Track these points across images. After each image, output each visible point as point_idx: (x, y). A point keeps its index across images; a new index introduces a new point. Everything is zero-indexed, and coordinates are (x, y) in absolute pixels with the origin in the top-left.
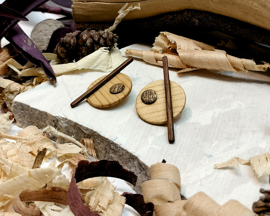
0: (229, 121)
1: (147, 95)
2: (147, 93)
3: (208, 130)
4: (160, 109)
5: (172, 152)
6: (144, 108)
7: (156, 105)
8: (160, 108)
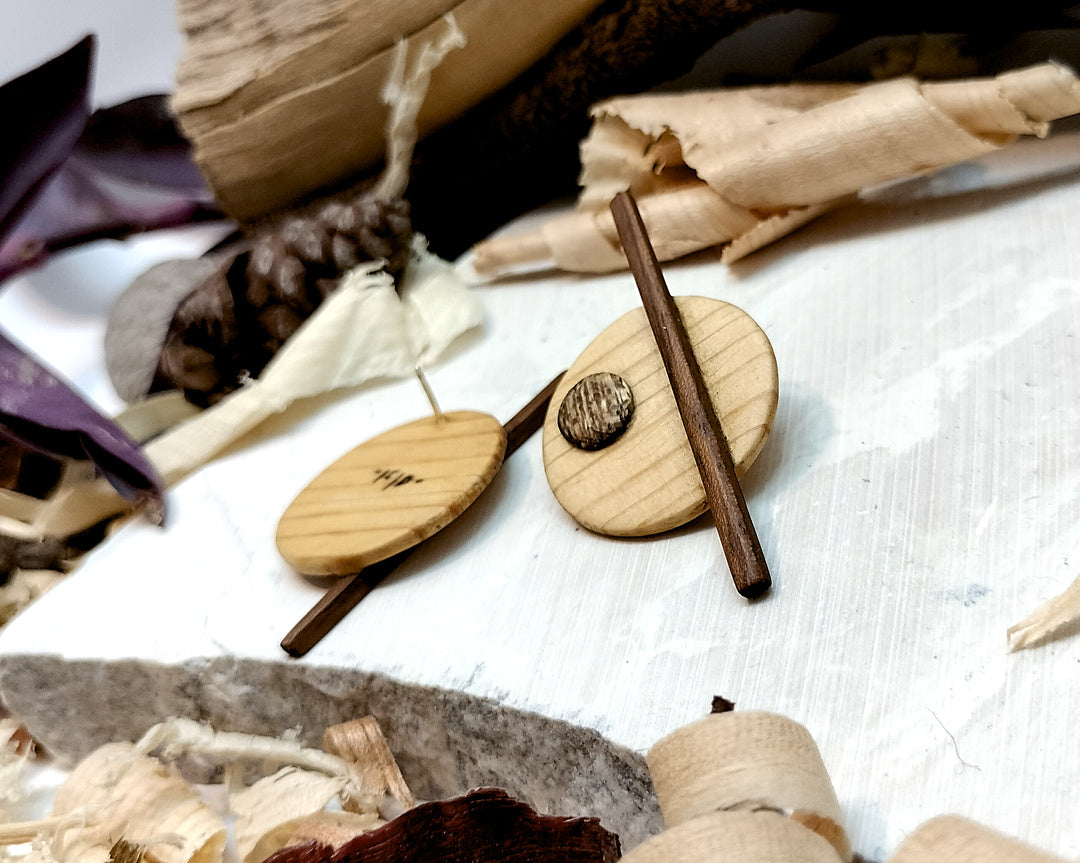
0: (1027, 384)
1: (581, 408)
2: (580, 398)
3: (931, 465)
4: (661, 452)
5: (769, 642)
6: (585, 473)
7: (637, 440)
8: (663, 445)
